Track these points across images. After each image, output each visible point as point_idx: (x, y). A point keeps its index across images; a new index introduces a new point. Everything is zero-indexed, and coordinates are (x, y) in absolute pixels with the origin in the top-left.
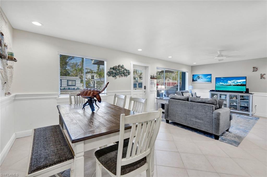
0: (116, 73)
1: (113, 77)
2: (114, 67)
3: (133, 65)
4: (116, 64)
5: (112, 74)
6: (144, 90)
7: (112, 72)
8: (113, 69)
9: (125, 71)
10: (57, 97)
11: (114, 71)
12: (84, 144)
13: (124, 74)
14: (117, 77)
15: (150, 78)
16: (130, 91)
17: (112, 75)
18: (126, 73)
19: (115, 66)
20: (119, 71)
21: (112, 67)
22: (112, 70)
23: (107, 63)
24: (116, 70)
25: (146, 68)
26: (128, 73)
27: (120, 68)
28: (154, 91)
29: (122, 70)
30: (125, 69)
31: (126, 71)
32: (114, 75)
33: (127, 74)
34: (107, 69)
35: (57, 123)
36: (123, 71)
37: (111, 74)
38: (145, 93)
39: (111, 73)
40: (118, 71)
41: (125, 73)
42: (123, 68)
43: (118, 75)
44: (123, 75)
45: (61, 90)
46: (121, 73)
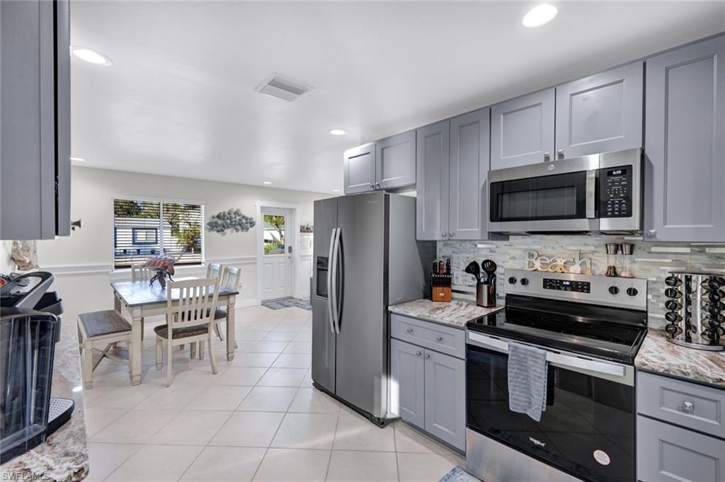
0: (225, 224)
1: (218, 231)
2: (221, 213)
3: (259, 208)
4: (224, 208)
5: (217, 227)
6: (289, 255)
7: (216, 223)
8: (218, 217)
9: (244, 221)
10: (110, 270)
11: (220, 222)
12: (142, 310)
13: (240, 225)
14: (228, 231)
15: (299, 231)
16: (255, 256)
17: (215, 229)
18: (247, 223)
19: (222, 211)
20: (231, 222)
21: (216, 214)
22: (216, 219)
23: (205, 208)
24: (223, 219)
25: (292, 211)
26: (251, 223)
27: (233, 216)
28: (308, 256)
29: (238, 218)
30: (244, 217)
31: (246, 219)
32: (219, 228)
33: (249, 225)
34: (205, 218)
35: (111, 306)
36: (240, 220)
37: (213, 227)
38: (292, 261)
39: (214, 225)
40: (229, 221)
41: (244, 224)
42: (239, 215)
43: (228, 227)
44: (239, 227)
45: (115, 255)
46: (235, 225)
